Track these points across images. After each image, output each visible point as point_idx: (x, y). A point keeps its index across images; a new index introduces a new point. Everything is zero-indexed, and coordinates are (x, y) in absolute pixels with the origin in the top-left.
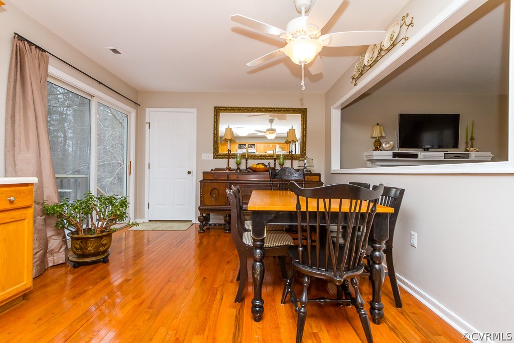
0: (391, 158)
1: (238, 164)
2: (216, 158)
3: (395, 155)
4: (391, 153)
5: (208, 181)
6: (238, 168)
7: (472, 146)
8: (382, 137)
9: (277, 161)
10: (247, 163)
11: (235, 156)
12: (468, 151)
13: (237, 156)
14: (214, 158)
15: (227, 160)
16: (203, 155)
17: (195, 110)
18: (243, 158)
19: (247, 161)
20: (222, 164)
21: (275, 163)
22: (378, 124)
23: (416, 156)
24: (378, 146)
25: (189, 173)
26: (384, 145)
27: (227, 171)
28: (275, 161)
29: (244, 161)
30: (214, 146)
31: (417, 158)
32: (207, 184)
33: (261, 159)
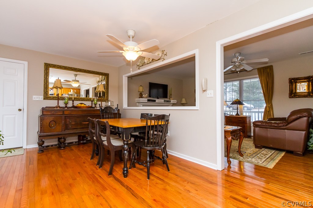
0: (147, 102)
1: (66, 104)
2: (46, 99)
3: (149, 100)
4: (146, 99)
5: (48, 116)
6: (66, 107)
7: (171, 98)
8: (143, 92)
9: (93, 102)
10: (73, 103)
11: (63, 99)
12: (170, 99)
13: (65, 98)
14: (44, 99)
15: (57, 101)
16: (34, 96)
17: (26, 63)
18: (70, 100)
19: (73, 102)
20: (53, 103)
21: (92, 104)
22: (141, 86)
23: (155, 101)
24: (141, 96)
25: (20, 110)
26: (144, 96)
27: (58, 108)
28: (92, 102)
29: (71, 102)
30: (44, 91)
31: (155, 102)
32: (46, 118)
33: (82, 101)
